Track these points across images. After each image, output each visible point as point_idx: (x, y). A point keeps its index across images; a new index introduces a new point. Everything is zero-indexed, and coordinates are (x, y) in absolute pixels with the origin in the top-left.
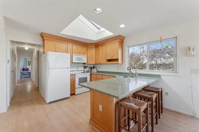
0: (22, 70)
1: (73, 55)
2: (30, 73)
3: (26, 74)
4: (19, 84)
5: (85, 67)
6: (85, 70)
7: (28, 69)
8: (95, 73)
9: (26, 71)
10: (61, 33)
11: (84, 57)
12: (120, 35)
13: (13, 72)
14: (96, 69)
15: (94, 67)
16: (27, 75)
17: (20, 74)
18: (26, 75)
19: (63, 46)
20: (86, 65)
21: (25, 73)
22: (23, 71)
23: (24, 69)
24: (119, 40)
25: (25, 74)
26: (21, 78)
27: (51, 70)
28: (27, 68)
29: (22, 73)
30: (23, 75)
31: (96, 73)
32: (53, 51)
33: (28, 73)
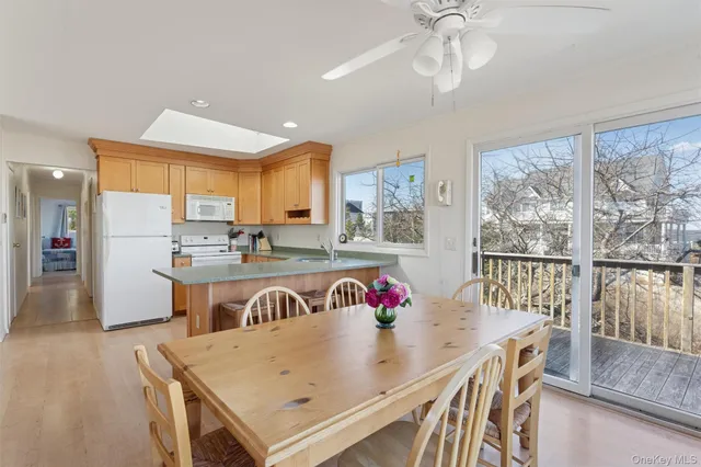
0: (50, 243)
1: (188, 196)
2: (75, 253)
3: (62, 259)
4: (39, 289)
5: (233, 235)
6: (234, 242)
7: (68, 242)
8: (263, 253)
9: (61, 247)
10: (144, 137)
11: (225, 204)
12: (310, 142)
13: (18, 245)
14: (270, 240)
15: (261, 235)
16: (65, 263)
17: (41, 256)
18: (60, 263)
19: (156, 171)
20: (236, 229)
21: (60, 256)
22: (53, 247)
23: (55, 242)
24: (309, 156)
25: (57, 260)
26: (44, 270)
27: (112, 240)
28: (68, 237)
29: (49, 253)
30: (53, 260)
31: (269, 254)
32: (126, 191)
33: (68, 256)
